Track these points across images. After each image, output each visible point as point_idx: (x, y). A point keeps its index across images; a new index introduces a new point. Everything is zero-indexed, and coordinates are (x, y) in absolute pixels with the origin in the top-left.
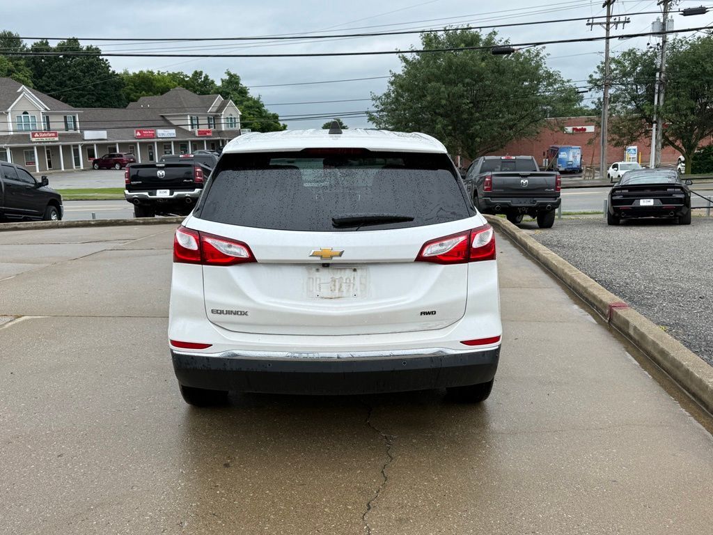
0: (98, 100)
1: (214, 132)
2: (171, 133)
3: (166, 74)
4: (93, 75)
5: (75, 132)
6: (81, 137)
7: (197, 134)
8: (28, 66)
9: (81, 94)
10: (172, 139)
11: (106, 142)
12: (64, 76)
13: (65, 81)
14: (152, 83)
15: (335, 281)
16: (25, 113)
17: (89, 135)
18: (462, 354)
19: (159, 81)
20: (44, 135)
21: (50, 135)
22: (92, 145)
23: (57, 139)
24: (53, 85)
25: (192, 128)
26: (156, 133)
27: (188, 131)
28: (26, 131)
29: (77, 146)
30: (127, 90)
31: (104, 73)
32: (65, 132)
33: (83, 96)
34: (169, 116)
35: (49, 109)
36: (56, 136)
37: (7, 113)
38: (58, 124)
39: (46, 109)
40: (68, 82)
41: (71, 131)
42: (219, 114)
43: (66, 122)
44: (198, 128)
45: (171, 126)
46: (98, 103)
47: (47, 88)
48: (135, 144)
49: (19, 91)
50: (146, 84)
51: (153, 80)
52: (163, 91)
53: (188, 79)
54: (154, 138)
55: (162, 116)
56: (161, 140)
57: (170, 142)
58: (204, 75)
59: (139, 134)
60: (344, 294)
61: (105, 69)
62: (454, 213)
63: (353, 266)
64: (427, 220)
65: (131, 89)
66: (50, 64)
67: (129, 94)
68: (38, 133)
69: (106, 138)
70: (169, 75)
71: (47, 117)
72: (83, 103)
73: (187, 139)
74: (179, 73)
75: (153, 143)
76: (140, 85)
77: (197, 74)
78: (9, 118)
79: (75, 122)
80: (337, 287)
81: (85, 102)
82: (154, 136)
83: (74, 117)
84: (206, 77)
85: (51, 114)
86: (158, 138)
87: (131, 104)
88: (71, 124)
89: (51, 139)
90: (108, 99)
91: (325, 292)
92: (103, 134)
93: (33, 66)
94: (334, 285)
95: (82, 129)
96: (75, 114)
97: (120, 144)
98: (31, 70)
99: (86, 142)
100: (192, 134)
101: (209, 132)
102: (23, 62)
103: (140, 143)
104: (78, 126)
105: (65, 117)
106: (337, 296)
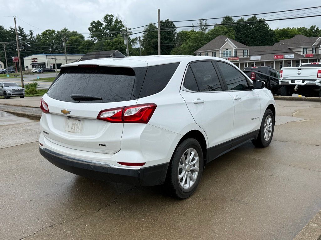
0: (262, 42)
1: (314, 55)
2: (292, 56)
3: (297, 29)
4: (261, 31)
5: (247, 57)
6: (249, 59)
7: (305, 57)
8: (234, 29)
9: (254, 40)
10: (291, 59)
11: (260, 61)
12: (248, 33)
13: (248, 35)
14: (288, 33)
15: (73, 125)
16: (227, 50)
17: (253, 58)
18: (117, 168)
19: (291, 32)
20: (233, 59)
21: (236, 59)
22: (254, 63)
23: (238, 60)
24: (243, 37)
25: (303, 53)
26: (284, 56)
27: (301, 55)
28: (226, 57)
29: (246, 63)
30: (276, 37)
31: (266, 30)
32: (242, 57)
33: (255, 41)
34: (292, 48)
35: (237, 47)
36: (238, 59)
37: (220, 50)
38: (240, 54)
39: (236, 48)
40: (249, 36)
41: (245, 57)
42: (319, 46)
43: (244, 52)
44: (306, 53)
45: (292, 53)
46: (262, 44)
47: (241, 38)
48: (274, 61)
49: (226, 41)
50: (286, 34)
51: (289, 32)
52: (293, 36)
53: (307, 30)
54: (283, 59)
55: (289, 48)
56: (286, 59)
57: (291, 60)
58: (316, 28)
59: (276, 57)
60: (75, 131)
61: (267, 29)
62: (122, 98)
63: (79, 119)
64: (107, 100)
65: (278, 37)
66: (243, 28)
67: (277, 39)
68: (231, 58)
69: (260, 59)
70: (298, 28)
71: (236, 51)
72: (255, 44)
73: (299, 59)
74: (303, 27)
75: (282, 61)
76: (282, 35)
77: (313, 27)
78: (221, 52)
79: (247, 52)
80: (74, 128)
81: (256, 44)
82: (283, 58)
83: (247, 51)
84: (317, 29)
85: (238, 50)
86: (285, 59)
87: (276, 44)
88: (246, 54)
89: (236, 60)
90: (266, 42)
91: (70, 129)
92: (259, 58)
93: (236, 29)
94: (73, 126)
95: (250, 55)
96: (248, 49)
97: (266, 62)
98: (235, 31)
99: (250, 61)
100: (303, 56)
101: (311, 55)
102: (232, 28)
103: (276, 61)
104: (249, 54)
105: (244, 51)
106: (73, 131)
